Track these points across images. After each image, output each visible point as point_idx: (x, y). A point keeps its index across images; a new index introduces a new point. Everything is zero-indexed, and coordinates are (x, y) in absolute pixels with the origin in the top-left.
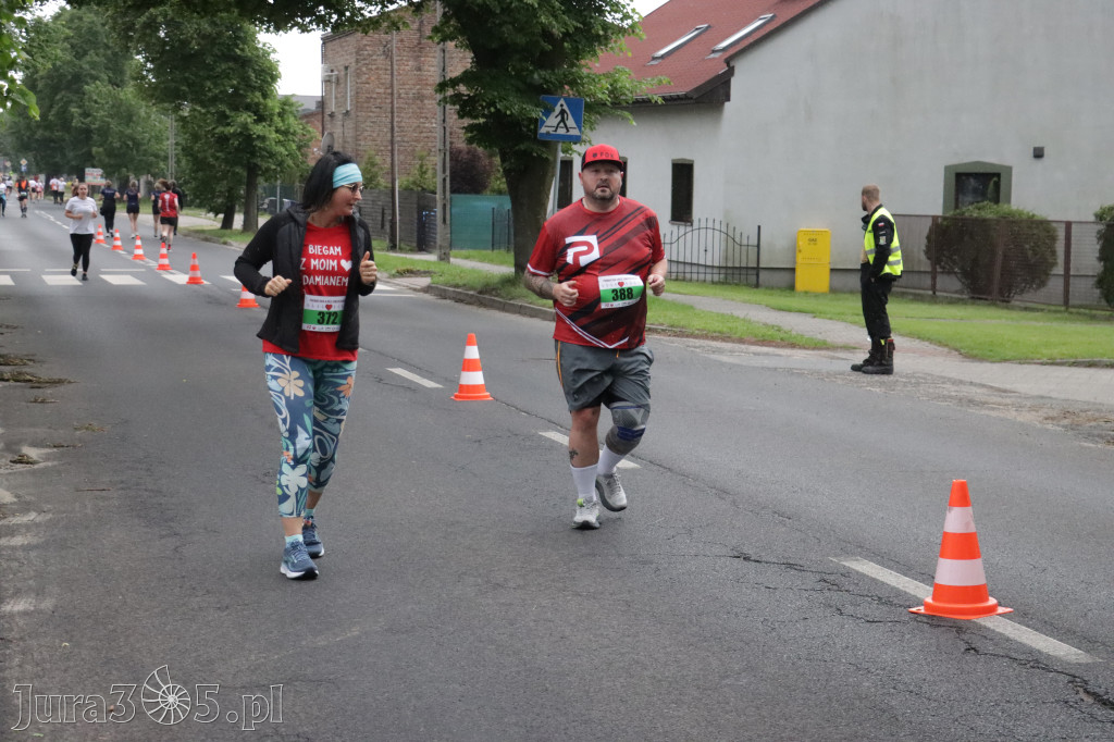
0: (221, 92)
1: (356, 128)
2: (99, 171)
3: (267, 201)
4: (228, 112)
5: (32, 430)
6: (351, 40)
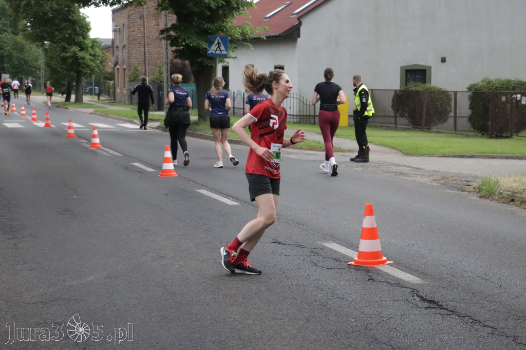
0: (63, 37)
1: (129, 53)
3: (88, 88)
4: (66, 46)
6: (125, 11)
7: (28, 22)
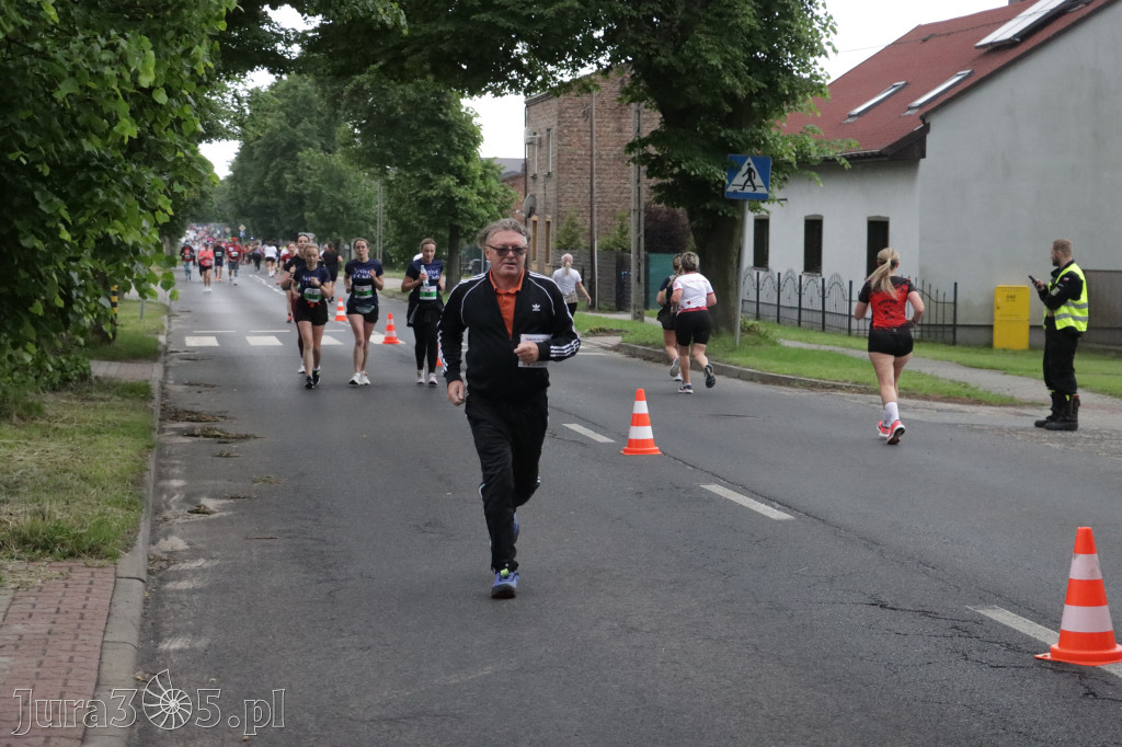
0: (425, 156)
1: (558, 190)
2: (311, 235)
3: (471, 262)
4: (431, 175)
5: (213, 482)
6: (554, 102)
7: (355, 127)
